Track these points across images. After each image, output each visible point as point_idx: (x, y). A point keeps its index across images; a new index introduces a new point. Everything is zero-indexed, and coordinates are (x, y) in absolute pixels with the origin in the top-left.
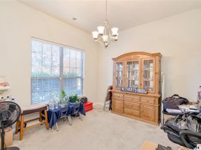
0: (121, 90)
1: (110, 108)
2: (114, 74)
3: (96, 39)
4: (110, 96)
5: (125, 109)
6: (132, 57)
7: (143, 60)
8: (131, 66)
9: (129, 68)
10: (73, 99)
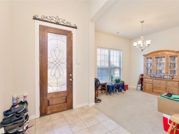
0: (151, 77)
1: (142, 89)
2: (144, 66)
3: (135, 47)
4: (141, 81)
5: (154, 89)
6: (160, 53)
7: (169, 56)
8: (158, 60)
9: (157, 61)
10: (118, 81)
